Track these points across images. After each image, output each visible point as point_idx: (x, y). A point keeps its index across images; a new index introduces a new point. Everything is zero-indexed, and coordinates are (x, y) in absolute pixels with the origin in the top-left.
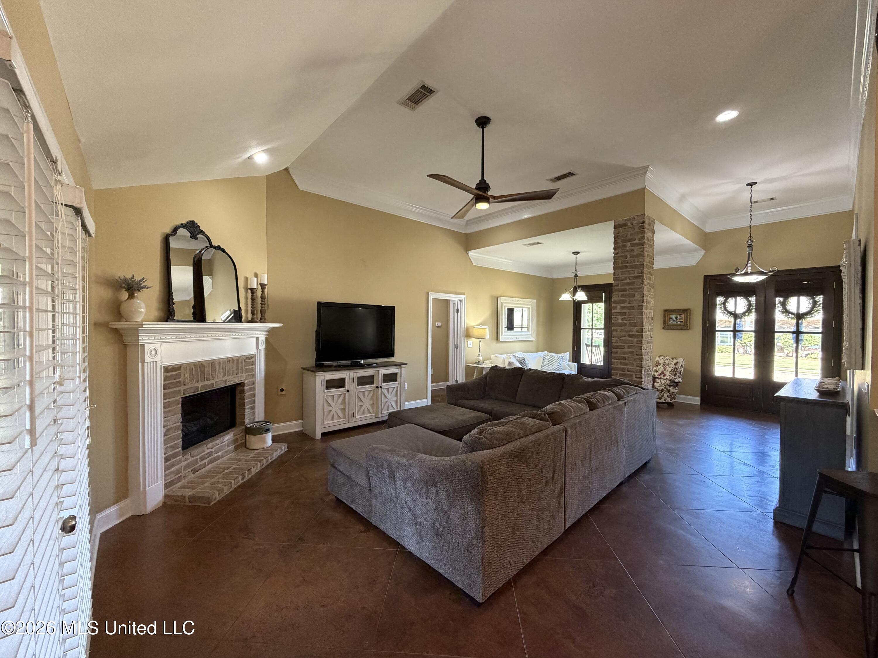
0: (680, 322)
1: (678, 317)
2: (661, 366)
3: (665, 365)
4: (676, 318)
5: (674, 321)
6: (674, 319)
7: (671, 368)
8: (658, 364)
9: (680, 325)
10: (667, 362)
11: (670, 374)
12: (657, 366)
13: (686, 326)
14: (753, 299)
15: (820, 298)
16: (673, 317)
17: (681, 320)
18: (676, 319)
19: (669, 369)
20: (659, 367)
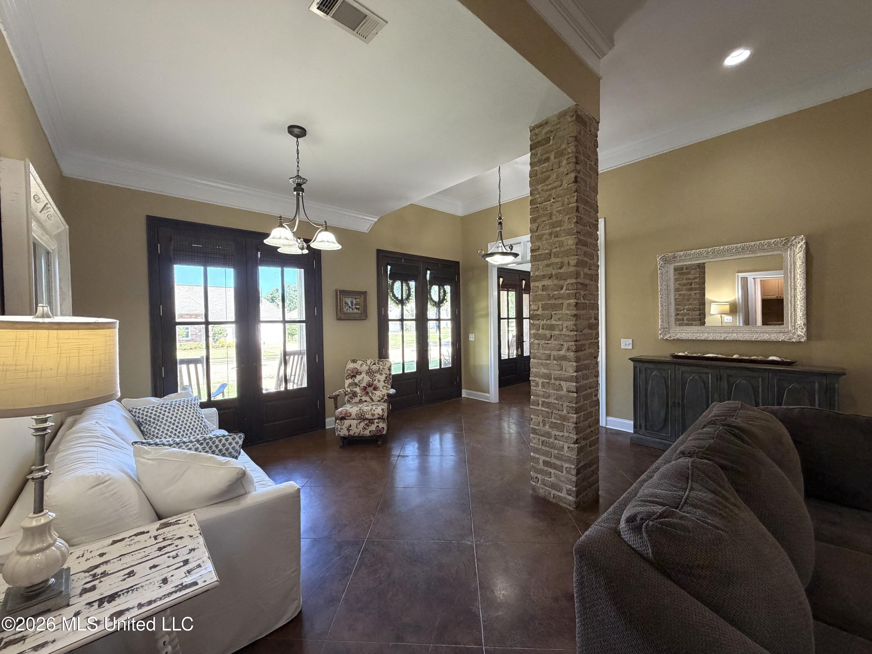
0: (357, 308)
1: (354, 302)
2: (364, 375)
3: (370, 372)
4: (352, 303)
5: (350, 307)
6: (350, 305)
7: (384, 375)
8: (355, 374)
9: (357, 313)
10: (374, 367)
11: (387, 385)
12: (354, 376)
13: (363, 316)
14: (412, 284)
15: (448, 288)
16: (349, 301)
17: (358, 307)
18: (352, 305)
19: (382, 378)
20: (359, 378)
